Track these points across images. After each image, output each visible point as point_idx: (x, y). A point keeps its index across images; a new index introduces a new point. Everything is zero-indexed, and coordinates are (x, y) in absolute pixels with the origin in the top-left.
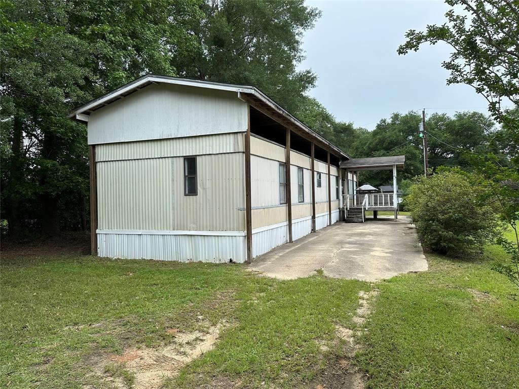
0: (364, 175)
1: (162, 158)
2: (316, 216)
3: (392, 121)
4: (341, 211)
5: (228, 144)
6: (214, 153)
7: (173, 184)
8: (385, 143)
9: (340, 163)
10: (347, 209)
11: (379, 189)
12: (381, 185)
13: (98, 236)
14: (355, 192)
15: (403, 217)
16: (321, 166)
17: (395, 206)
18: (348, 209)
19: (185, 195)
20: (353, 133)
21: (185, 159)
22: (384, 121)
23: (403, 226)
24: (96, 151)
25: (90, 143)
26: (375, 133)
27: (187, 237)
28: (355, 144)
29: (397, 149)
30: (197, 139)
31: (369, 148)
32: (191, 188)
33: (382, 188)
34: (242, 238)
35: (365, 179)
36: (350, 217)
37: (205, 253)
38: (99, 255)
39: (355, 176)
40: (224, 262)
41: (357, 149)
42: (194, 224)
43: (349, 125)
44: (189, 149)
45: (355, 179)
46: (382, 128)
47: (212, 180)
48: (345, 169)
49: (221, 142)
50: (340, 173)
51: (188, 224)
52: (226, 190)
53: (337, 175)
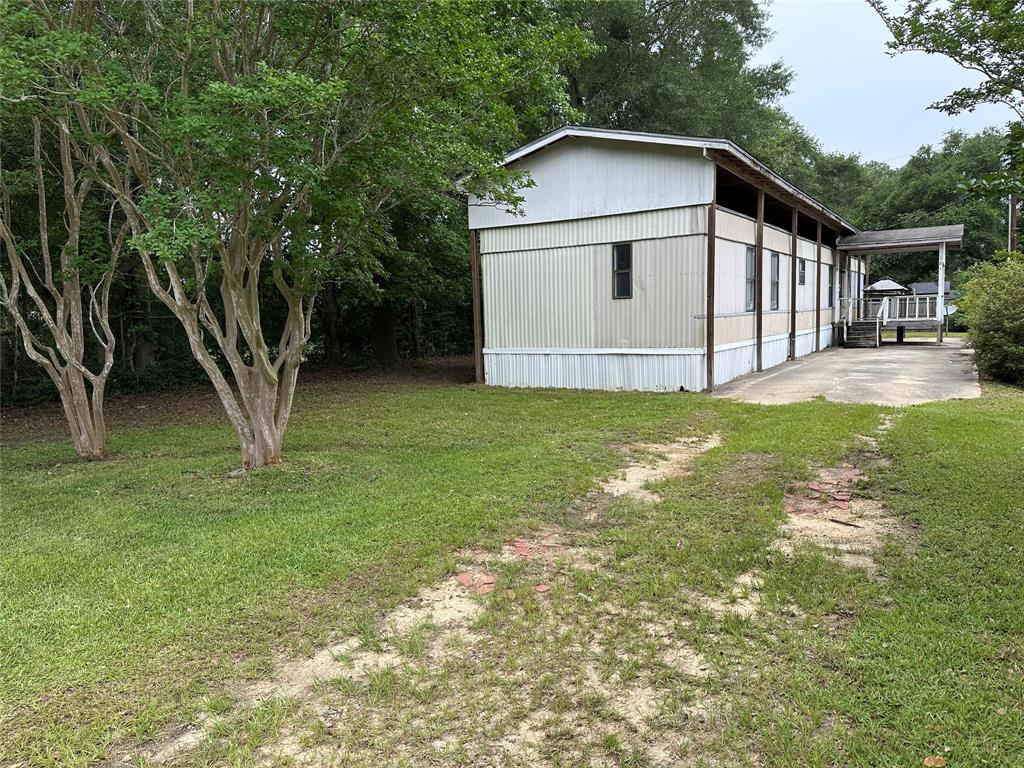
0: (878, 261)
1: (579, 246)
2: (797, 333)
3: (945, 150)
4: (837, 329)
5: (682, 223)
6: (660, 236)
7: (596, 283)
8: (926, 197)
9: (838, 240)
10: (847, 323)
11: (911, 290)
12: (914, 280)
13: (486, 357)
14: (862, 293)
15: (953, 340)
16: (807, 249)
17: (940, 317)
18: (850, 325)
19: (614, 298)
20: (858, 176)
21: (613, 247)
22: (927, 151)
23: (951, 352)
24: (481, 239)
25: (472, 226)
26: (906, 176)
27: (615, 357)
28: (862, 199)
29: (950, 209)
30: (634, 217)
31: (892, 206)
32: (623, 287)
33: (915, 287)
34: (699, 358)
35: (881, 269)
36: (854, 339)
37: (643, 379)
38: (487, 383)
39: (862, 264)
40: (671, 390)
41: (866, 208)
42: (626, 338)
43: (851, 160)
44: (620, 232)
45: (863, 271)
46: (921, 164)
47: (655, 275)
48: (846, 251)
49: (671, 220)
50: (838, 259)
51: (619, 340)
52: (677, 289)
53: (831, 263)
